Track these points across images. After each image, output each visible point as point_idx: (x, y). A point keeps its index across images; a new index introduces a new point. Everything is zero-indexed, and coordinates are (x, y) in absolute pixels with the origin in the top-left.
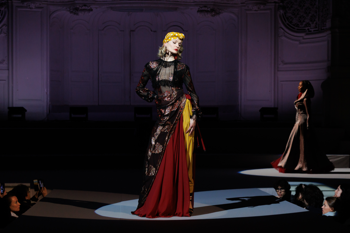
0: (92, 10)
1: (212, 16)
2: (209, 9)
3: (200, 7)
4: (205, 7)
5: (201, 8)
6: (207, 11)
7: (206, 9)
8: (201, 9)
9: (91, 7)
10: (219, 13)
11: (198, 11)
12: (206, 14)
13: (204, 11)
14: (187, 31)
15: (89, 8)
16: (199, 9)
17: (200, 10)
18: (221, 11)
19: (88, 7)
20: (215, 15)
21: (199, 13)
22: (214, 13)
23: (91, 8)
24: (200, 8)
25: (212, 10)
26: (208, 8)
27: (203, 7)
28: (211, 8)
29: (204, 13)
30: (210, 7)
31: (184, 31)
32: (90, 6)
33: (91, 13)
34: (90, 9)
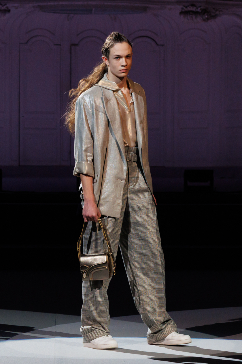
0: (9, 11)
1: (204, 20)
2: (199, 10)
3: (184, 6)
4: (193, 5)
5: (186, 7)
6: (196, 13)
7: (194, 9)
8: (186, 9)
9: (8, 5)
10: (215, 17)
11: (181, 13)
12: (194, 17)
13: (191, 13)
14: (163, 45)
15: (4, 8)
16: (182, 9)
17: (183, 11)
18: (218, 13)
19: (3, 6)
20: (208, 19)
21: (182, 16)
22: (206, 16)
23: (7, 7)
24: (184, 8)
25: (205, 11)
26: (197, 8)
27: (188, 6)
28: (202, 8)
29: (191, 16)
30: (200, 7)
31: (157, 44)
32: (5, 4)
33: (8, 15)
34: (6, 9)
